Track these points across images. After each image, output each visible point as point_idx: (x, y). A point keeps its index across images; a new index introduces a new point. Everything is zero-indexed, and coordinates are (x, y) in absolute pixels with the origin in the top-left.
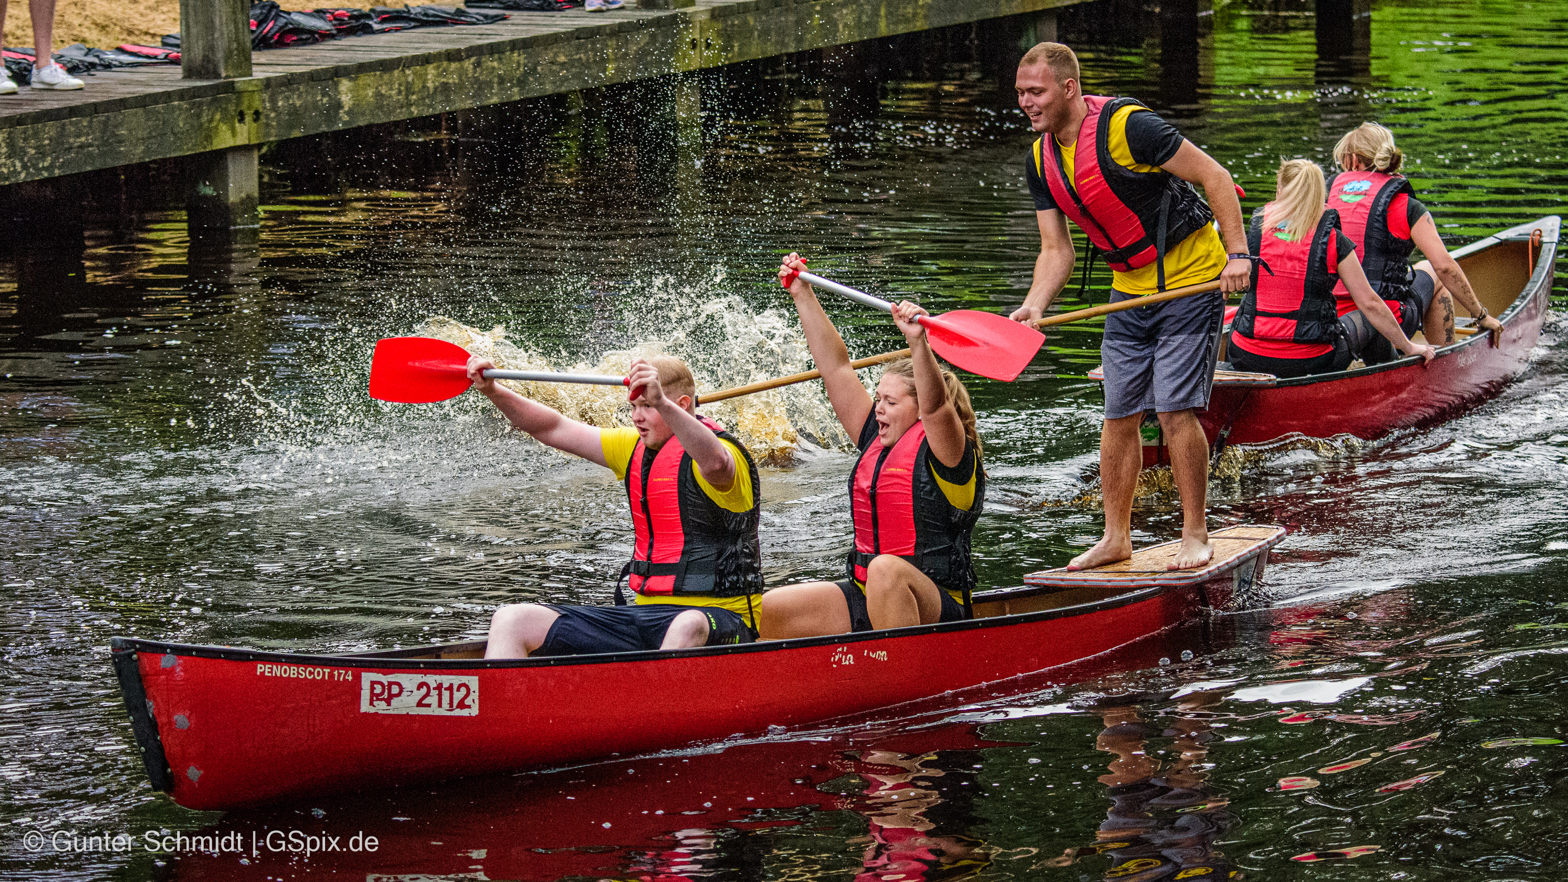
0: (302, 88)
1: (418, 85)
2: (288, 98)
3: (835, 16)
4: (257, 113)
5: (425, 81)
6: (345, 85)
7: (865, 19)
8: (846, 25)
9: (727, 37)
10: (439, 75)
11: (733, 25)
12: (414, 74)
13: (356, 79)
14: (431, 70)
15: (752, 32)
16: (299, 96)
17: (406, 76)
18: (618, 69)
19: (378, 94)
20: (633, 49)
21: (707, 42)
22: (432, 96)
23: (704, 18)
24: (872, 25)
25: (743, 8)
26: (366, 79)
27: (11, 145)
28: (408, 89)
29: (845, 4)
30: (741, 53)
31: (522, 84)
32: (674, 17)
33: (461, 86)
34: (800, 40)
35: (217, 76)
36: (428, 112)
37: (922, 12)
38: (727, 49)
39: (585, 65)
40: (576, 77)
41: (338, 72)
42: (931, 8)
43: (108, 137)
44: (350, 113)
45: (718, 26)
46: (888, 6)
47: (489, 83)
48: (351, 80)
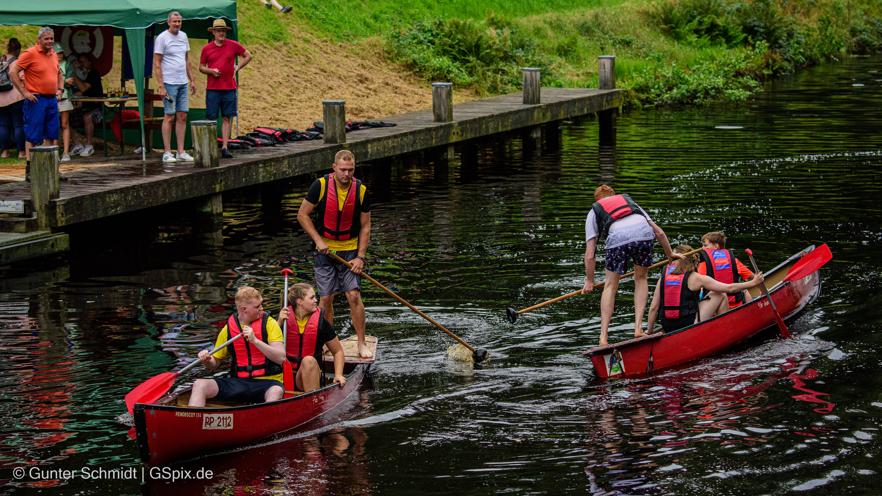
1: (387, 146)
3: (489, 125)
5: (389, 145)
6: (369, 146)
8: (491, 128)
9: (463, 131)
11: (464, 128)
12: (386, 142)
14: (390, 141)
15: (468, 130)
17: (384, 143)
18: (436, 142)
19: (377, 149)
20: (439, 135)
21: (458, 133)
22: (390, 150)
23: (457, 125)
24: (498, 128)
25: (466, 122)
26: (375, 144)
27: (289, 164)
28: (384, 147)
29: (491, 121)
30: (466, 137)
31: (412, 146)
32: (449, 125)
33: (397, 146)
34: (480, 133)
35: (336, 142)
36: (389, 155)
37: (510, 124)
38: (462, 135)
39: (428, 140)
40: (425, 144)
41: (368, 142)
42: (512, 123)
43: (312, 162)
44: (370, 155)
45: (460, 128)
46: (502, 122)
47: (404, 146)
48: (371, 144)
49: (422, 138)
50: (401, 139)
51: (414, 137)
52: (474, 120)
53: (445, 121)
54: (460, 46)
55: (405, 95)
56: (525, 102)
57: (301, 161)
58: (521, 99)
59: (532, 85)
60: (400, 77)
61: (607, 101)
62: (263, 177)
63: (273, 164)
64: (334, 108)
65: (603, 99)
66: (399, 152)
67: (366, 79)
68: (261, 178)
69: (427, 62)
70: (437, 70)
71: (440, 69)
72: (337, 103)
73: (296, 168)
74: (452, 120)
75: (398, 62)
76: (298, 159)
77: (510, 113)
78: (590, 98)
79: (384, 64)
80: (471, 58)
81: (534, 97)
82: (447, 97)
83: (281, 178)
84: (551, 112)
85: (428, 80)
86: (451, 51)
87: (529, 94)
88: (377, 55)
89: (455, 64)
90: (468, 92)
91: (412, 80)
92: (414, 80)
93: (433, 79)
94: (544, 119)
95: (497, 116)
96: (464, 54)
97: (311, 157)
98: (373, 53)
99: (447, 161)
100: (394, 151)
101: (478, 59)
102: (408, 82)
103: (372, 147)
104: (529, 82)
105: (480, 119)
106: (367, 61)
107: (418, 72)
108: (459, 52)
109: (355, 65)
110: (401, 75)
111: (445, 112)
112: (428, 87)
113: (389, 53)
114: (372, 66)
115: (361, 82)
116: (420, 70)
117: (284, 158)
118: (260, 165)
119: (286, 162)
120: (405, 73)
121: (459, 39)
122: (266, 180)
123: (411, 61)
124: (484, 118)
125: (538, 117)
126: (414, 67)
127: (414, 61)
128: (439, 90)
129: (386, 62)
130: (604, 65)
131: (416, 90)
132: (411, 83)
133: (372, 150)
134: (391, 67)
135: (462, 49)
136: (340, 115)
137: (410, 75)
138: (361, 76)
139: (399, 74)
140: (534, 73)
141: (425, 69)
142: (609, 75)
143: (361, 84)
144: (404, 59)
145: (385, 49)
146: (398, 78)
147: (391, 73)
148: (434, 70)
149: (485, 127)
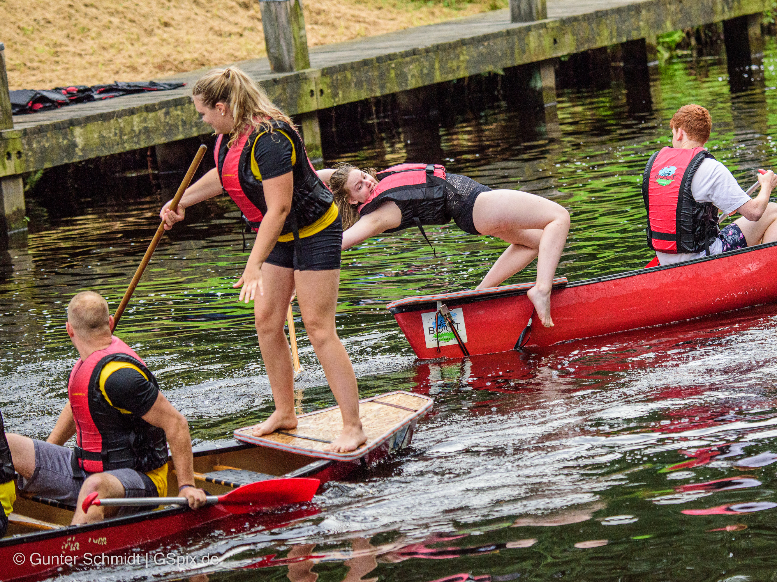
0: (49, 135)
1: (128, 129)
2: (39, 142)
3: (406, 70)
4: (19, 153)
5: (132, 126)
6: (78, 131)
7: (425, 71)
8: (413, 76)
9: (334, 87)
10: (141, 122)
11: (337, 80)
12: (125, 121)
13: (85, 126)
14: (136, 119)
15: (350, 83)
16: (48, 140)
17: (119, 124)
19: (101, 137)
21: (322, 92)
22: (138, 136)
23: (319, 74)
24: (431, 74)
25: (343, 68)
26: (90, 127)
28: (122, 133)
29: (411, 62)
30: (344, 98)
32: (297, 76)
33: (157, 129)
34: (382, 87)
36: (136, 147)
37: (463, 65)
38: (335, 95)
41: (72, 123)
42: (469, 61)
44: (83, 150)
45: (328, 80)
46: (441, 61)
47: (176, 126)
48: (82, 127)
50: (167, 114)
52: (365, 63)
53: (291, 69)
56: (515, 19)
66: (163, 140)
74: (307, 65)
77: (463, 42)
82: (289, 22)
84: (574, 34)
94: (556, 49)
95: (427, 51)
100: (148, 137)
103: (84, 135)
105: (379, 59)
111: (289, 52)
124: (390, 57)
125: (540, 45)
128: (273, 7)
133: (86, 139)
149: (397, 76)
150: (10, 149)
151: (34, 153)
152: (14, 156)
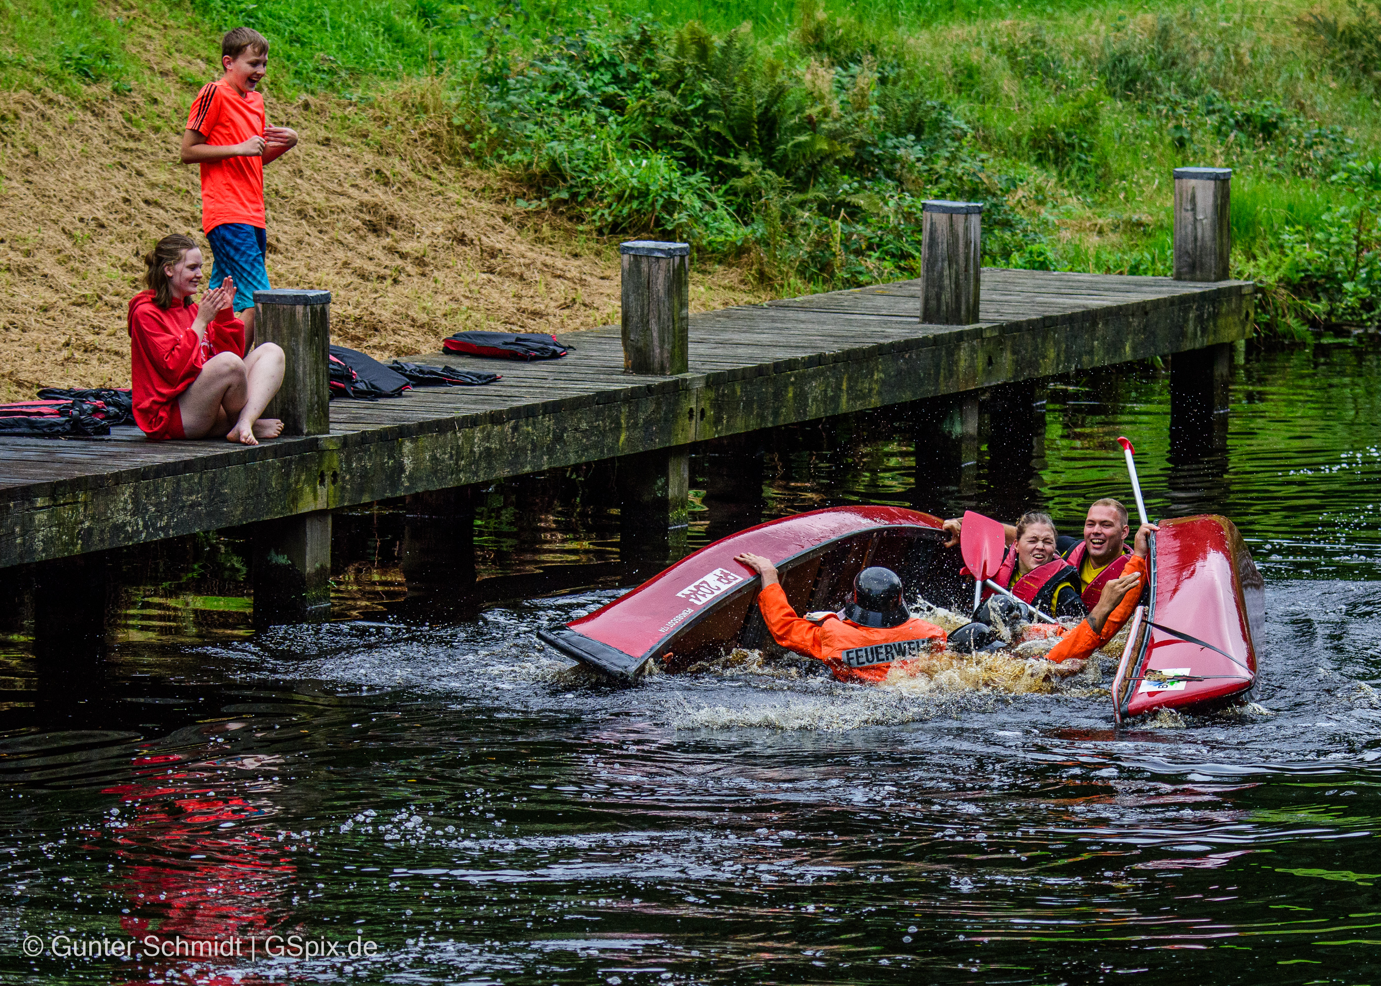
0: (372, 448)
1: (466, 449)
2: (360, 459)
3: (807, 388)
4: (335, 475)
6: (407, 446)
8: (815, 399)
9: (718, 405)
10: (484, 439)
11: (723, 395)
12: (464, 436)
13: (417, 439)
14: (477, 433)
15: (738, 403)
16: (370, 458)
18: (628, 439)
19: (434, 458)
20: (642, 417)
21: (703, 412)
22: (476, 462)
23: (700, 385)
24: (835, 399)
25: (732, 376)
26: (425, 441)
27: (136, 501)
28: (458, 454)
29: (813, 377)
30: (728, 428)
31: (551, 451)
32: (676, 383)
35: (298, 432)
36: (473, 479)
38: (718, 421)
39: (603, 434)
40: (595, 446)
41: (403, 432)
42: (883, 382)
43: (215, 496)
44: (410, 478)
45: (712, 395)
46: (850, 379)
47: (524, 449)
48: (413, 441)
49: (584, 426)
50: (515, 429)
51: (558, 421)
52: (760, 370)
53: (662, 371)
54: (708, 117)
55: (522, 278)
56: (928, 316)
57: (177, 492)
58: (915, 306)
59: (952, 259)
60: (506, 219)
61: (1200, 319)
62: (48, 541)
63: (82, 498)
64: (293, 315)
65: (1186, 311)
66: (506, 472)
67: (392, 220)
68: (39, 546)
69: (597, 169)
70: (632, 197)
71: (643, 194)
72: (305, 301)
73: (160, 513)
74: (685, 368)
75: (499, 166)
76: (167, 485)
77: (880, 350)
78: (1143, 309)
79: (450, 173)
80: (745, 162)
81: (958, 297)
82: (669, 292)
83: (107, 546)
84: (1014, 352)
85: (600, 232)
86: (680, 136)
87: (941, 288)
88: (430, 140)
89: (692, 180)
90: (733, 276)
91: (546, 230)
92: (553, 228)
93: (616, 229)
94: (989, 374)
95: (836, 358)
96: (724, 147)
97: (212, 480)
98: (415, 134)
99: (663, 504)
100: (490, 466)
101: (769, 165)
102: (532, 235)
103: (414, 453)
104: (942, 248)
105: (780, 367)
106: (396, 160)
107: (565, 202)
108: (705, 139)
109: (356, 170)
110: (509, 211)
111: (662, 341)
112: (598, 254)
113: (470, 136)
114: (412, 176)
115: (375, 229)
116: (574, 196)
117: (118, 478)
118: (40, 502)
119: (126, 493)
120: (521, 203)
121: (705, 97)
122: (56, 552)
123: (544, 165)
124: (791, 364)
125: (972, 366)
126: (554, 185)
127: (554, 164)
128: (644, 266)
129: (460, 165)
130: (1193, 199)
131: (559, 263)
132: (540, 240)
133: (417, 461)
134: (473, 183)
135: (714, 128)
136: (311, 341)
137: (538, 213)
138: (374, 208)
139: (502, 208)
140: (960, 219)
141: (590, 195)
142: (1208, 234)
143: (371, 238)
144: (518, 156)
145: (456, 121)
146: (499, 221)
147: (474, 202)
148: (619, 197)
149: (795, 396)
150: (324, 467)
151: (352, 477)
152: (328, 480)
